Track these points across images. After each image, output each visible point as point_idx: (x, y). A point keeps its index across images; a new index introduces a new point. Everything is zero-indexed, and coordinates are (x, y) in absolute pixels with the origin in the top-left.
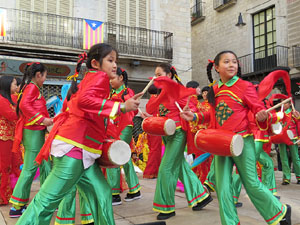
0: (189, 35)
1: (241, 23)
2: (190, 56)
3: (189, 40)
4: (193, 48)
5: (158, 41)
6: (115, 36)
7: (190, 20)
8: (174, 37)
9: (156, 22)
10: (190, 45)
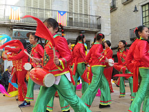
0: (109, 17)
1: (136, 10)
2: (110, 28)
3: (109, 20)
4: (111, 24)
5: (94, 20)
6: (72, 19)
7: (110, 9)
8: (102, 18)
9: (92, 11)
10: (110, 22)
